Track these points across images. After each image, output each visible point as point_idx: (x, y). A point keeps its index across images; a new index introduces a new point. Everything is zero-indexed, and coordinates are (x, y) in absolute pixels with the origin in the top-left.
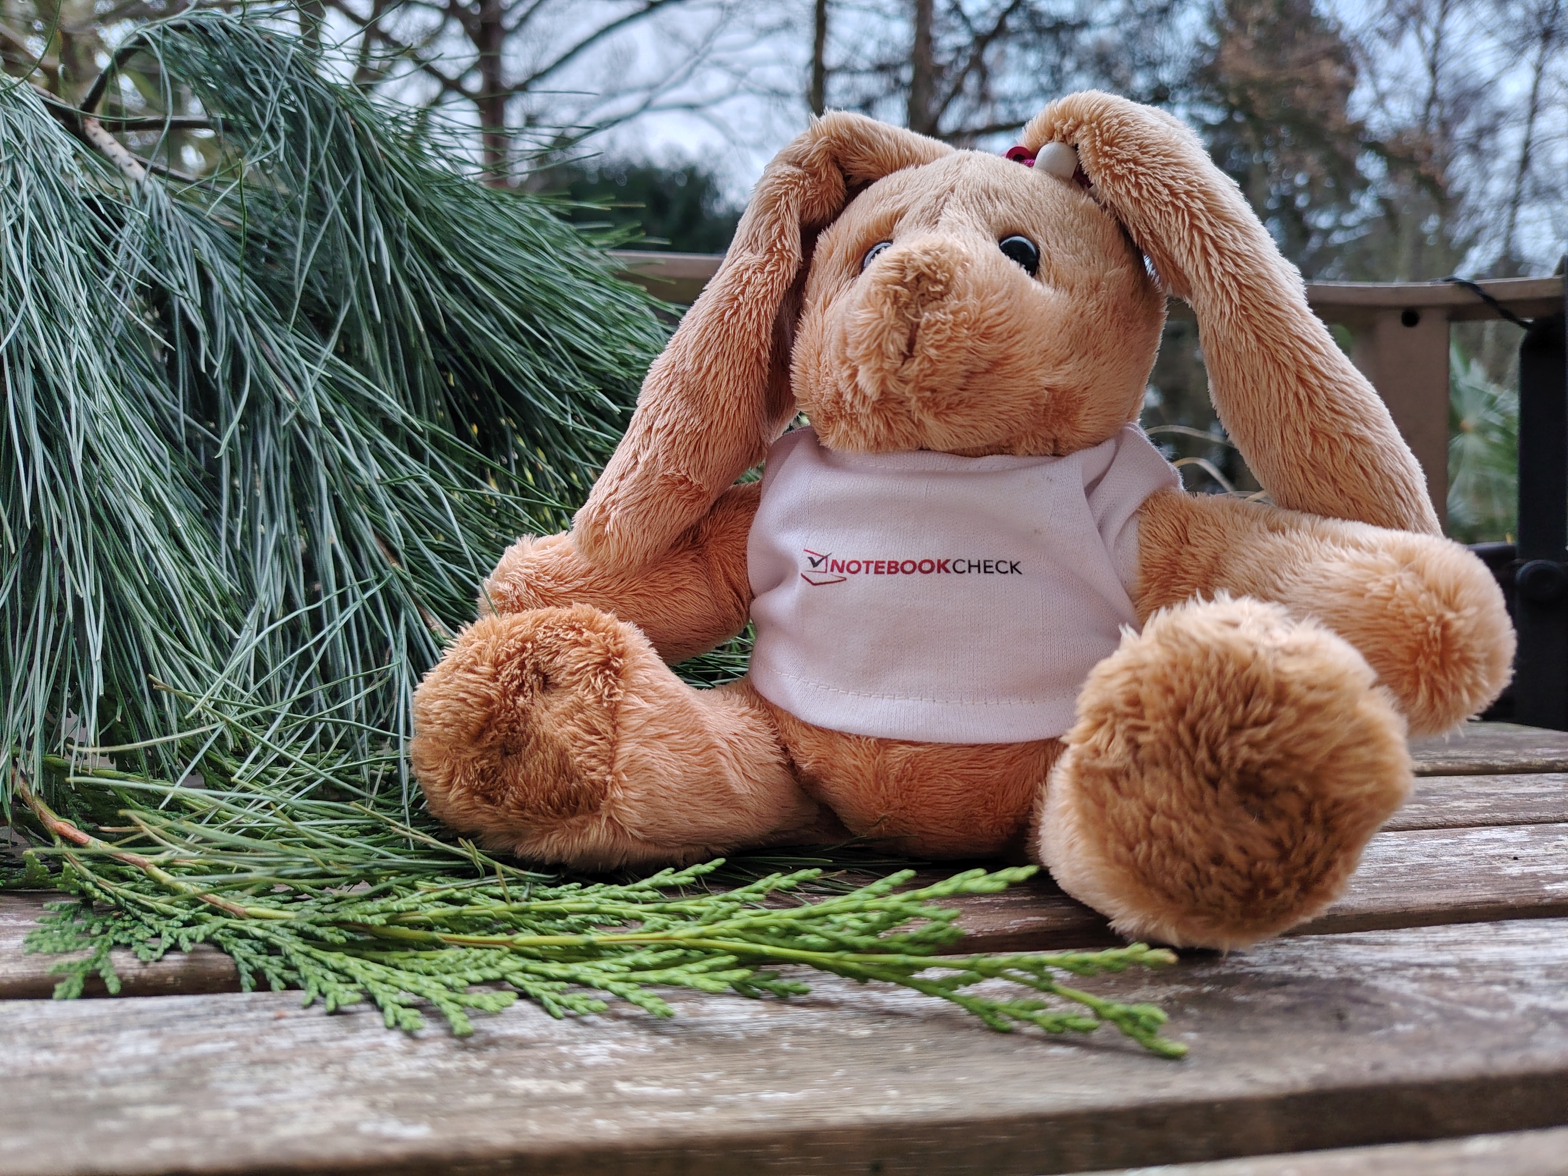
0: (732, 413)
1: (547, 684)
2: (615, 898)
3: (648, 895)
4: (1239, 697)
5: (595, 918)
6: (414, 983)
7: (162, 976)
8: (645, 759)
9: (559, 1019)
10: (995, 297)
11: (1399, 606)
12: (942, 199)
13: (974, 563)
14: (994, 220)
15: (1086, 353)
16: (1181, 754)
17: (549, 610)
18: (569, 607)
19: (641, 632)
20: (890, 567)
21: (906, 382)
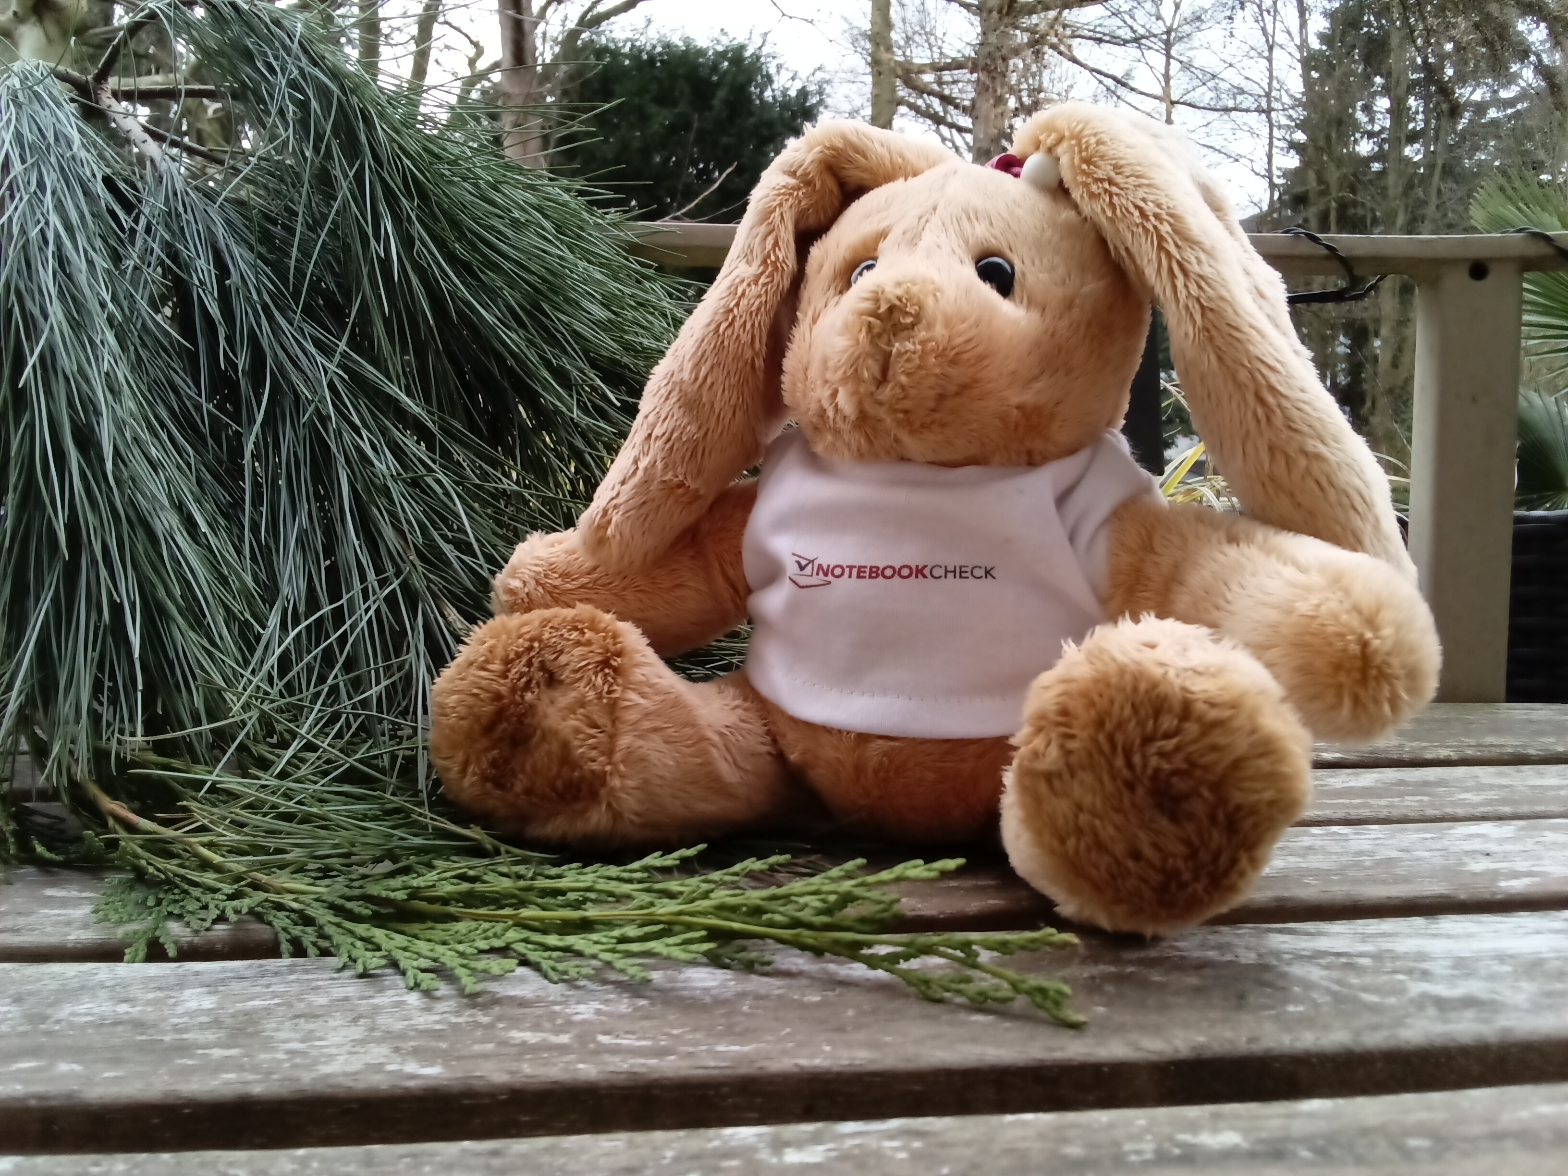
0: (727, 420)
1: (552, 680)
2: (610, 878)
3: (638, 875)
4: (1150, 712)
5: (593, 896)
6: (432, 950)
7: (212, 943)
8: (642, 751)
9: (556, 983)
10: (964, 326)
11: (1323, 625)
12: (923, 220)
13: (951, 568)
14: (971, 241)
15: (1057, 370)
16: (1102, 761)
17: (556, 610)
18: (573, 607)
19: (639, 631)
20: (871, 572)
21: (880, 403)
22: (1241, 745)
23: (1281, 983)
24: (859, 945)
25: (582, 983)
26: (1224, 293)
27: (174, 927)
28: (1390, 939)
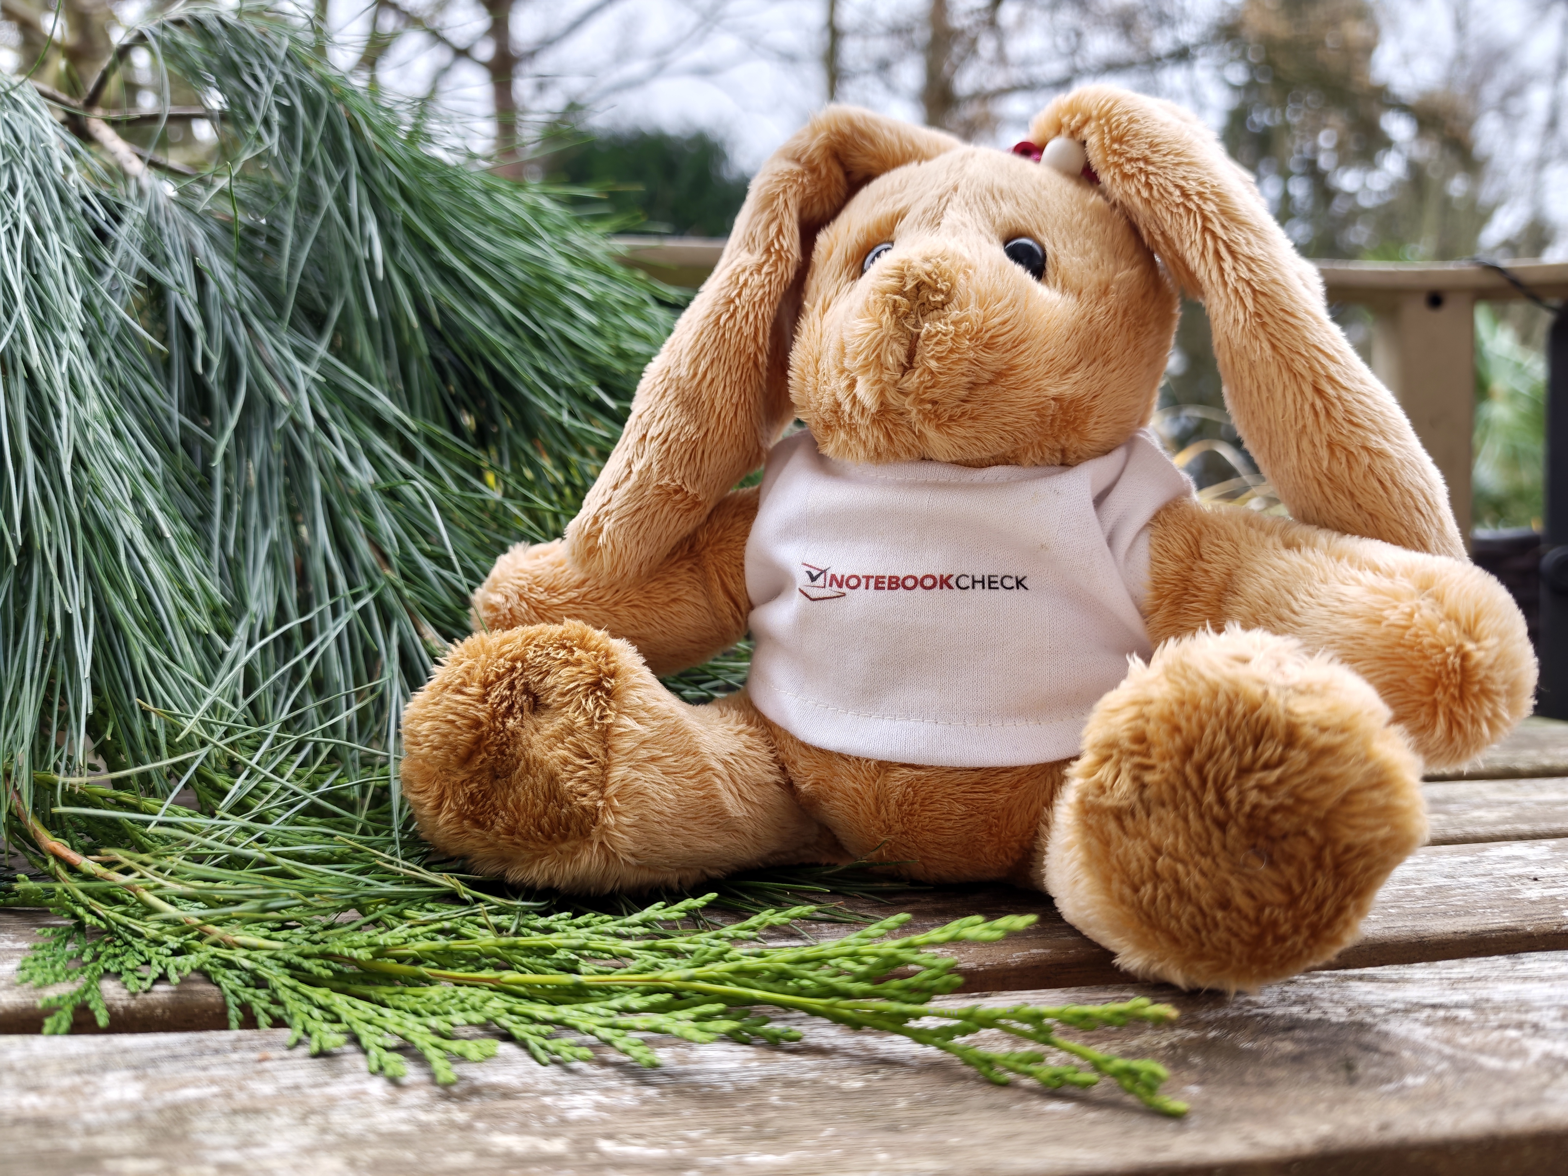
0: (728, 419)
1: (537, 705)
2: (606, 933)
3: (637, 930)
4: (1248, 739)
6: (400, 1023)
7: (151, 1008)
8: (638, 783)
9: (545, 1065)
10: (999, 306)
11: (1417, 636)
12: (945, 199)
13: (978, 578)
14: (998, 221)
15: (1095, 360)
16: (1188, 795)
17: (541, 626)
18: (561, 623)
19: (634, 649)
20: (890, 583)
21: (906, 394)
22: (1356, 775)
23: (1386, 1047)
24: (906, 1016)
25: (577, 1065)
26: (1277, 276)
27: (110, 989)
28: (1479, 984)
